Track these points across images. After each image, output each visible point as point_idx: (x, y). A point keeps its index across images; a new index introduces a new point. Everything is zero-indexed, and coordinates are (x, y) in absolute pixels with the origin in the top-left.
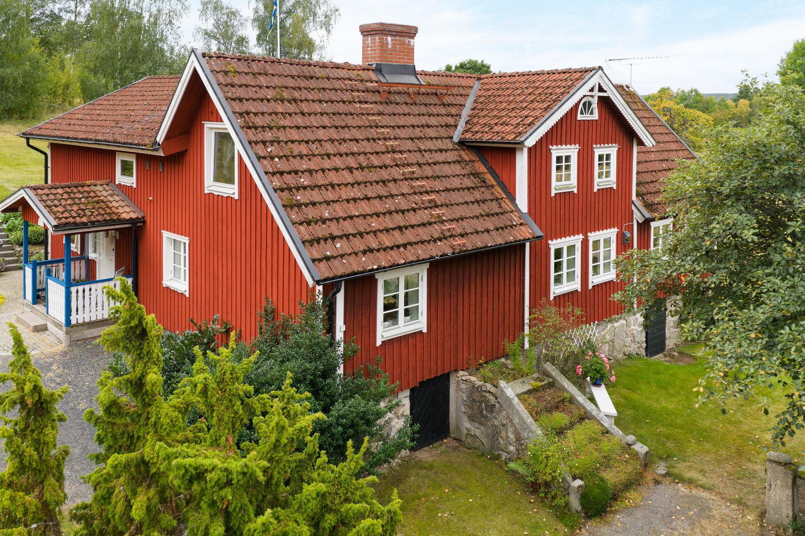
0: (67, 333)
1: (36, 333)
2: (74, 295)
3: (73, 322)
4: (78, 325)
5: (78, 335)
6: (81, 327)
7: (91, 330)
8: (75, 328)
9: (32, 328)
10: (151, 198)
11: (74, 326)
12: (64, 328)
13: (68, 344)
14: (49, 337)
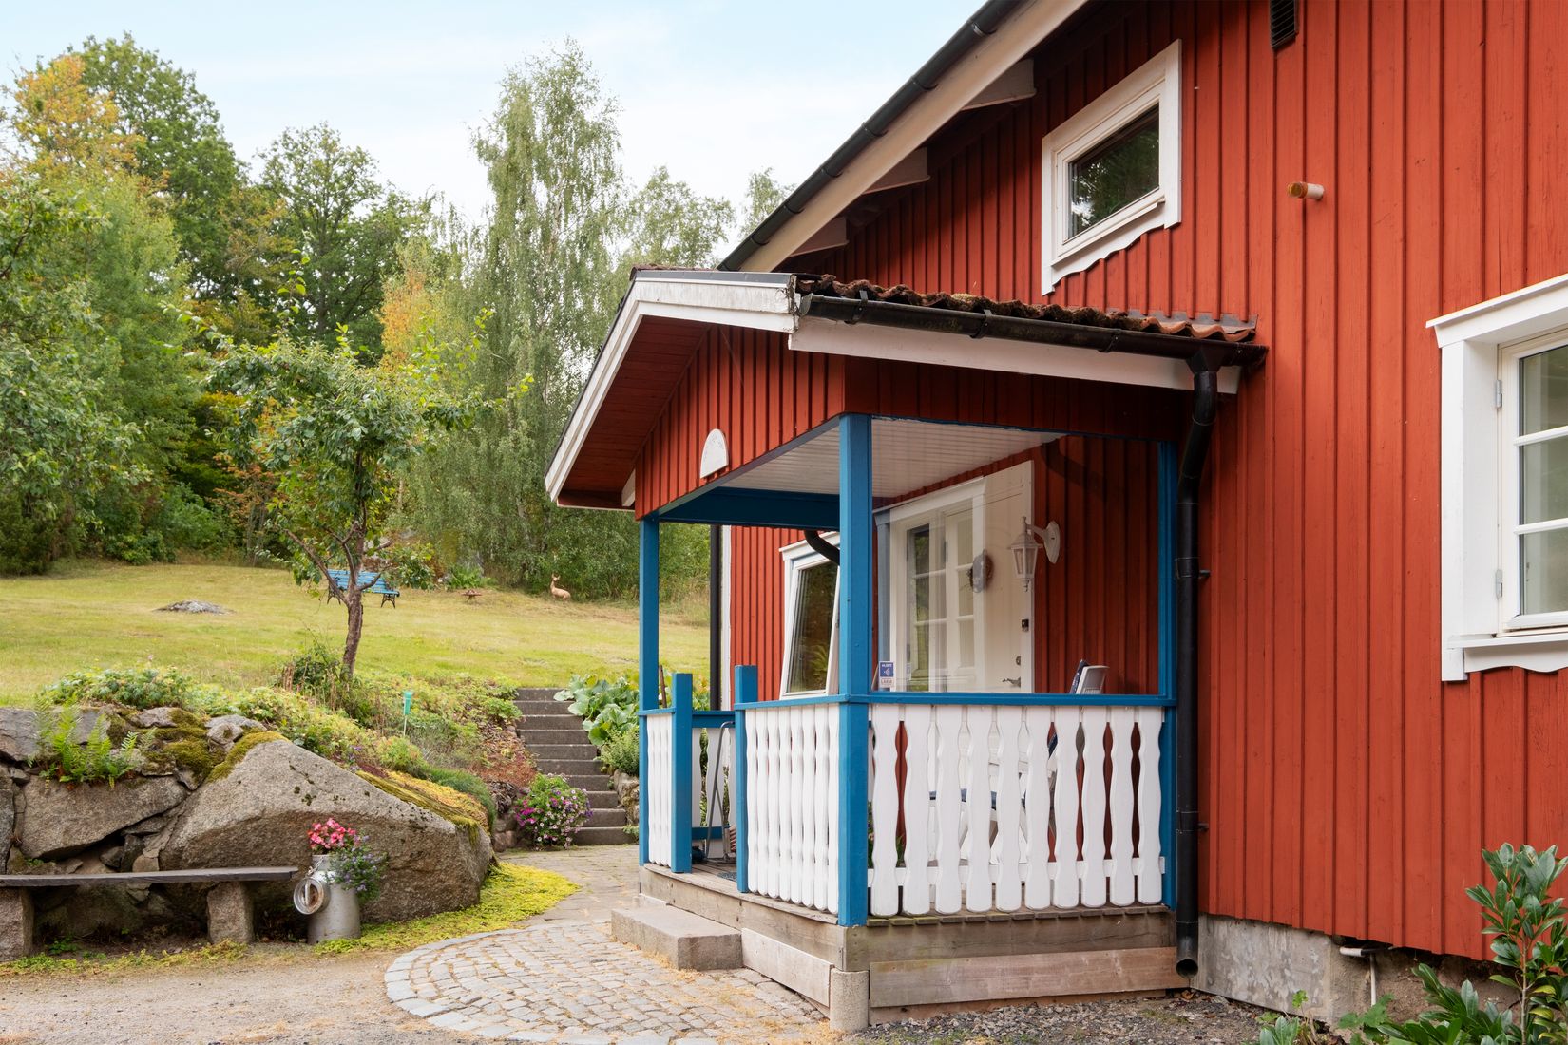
0: (854, 959)
1: (693, 974)
2: (884, 754)
3: (883, 905)
4: (903, 923)
5: (903, 982)
6: (917, 939)
7: (971, 964)
8: (891, 937)
9: (673, 950)
10: (1314, 189)
11: (880, 926)
12: (836, 935)
13: (859, 1022)
14: (758, 993)
